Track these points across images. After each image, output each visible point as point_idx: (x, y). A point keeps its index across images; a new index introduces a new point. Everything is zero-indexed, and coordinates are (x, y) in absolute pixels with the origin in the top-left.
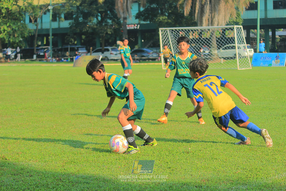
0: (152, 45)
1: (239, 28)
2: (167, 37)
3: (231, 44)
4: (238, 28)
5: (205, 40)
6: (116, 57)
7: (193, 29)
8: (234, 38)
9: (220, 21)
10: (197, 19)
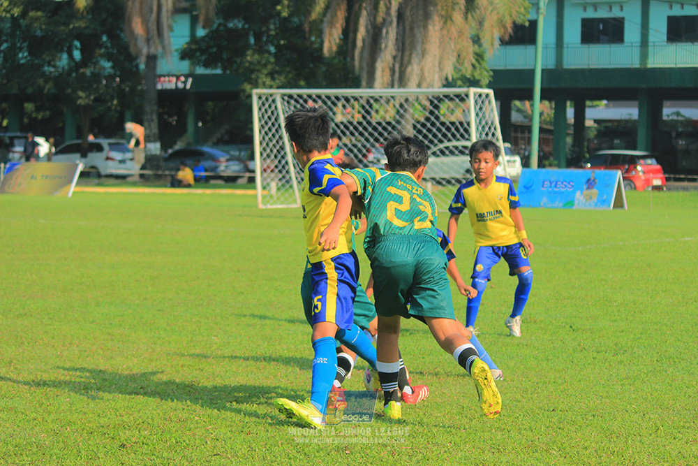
0: (226, 137)
1: (484, 96)
2: (275, 114)
3: (458, 140)
4: (480, 96)
5: (385, 129)
6: (120, 169)
7: (349, 96)
8: (469, 124)
9: (426, 74)
10: (361, 67)
